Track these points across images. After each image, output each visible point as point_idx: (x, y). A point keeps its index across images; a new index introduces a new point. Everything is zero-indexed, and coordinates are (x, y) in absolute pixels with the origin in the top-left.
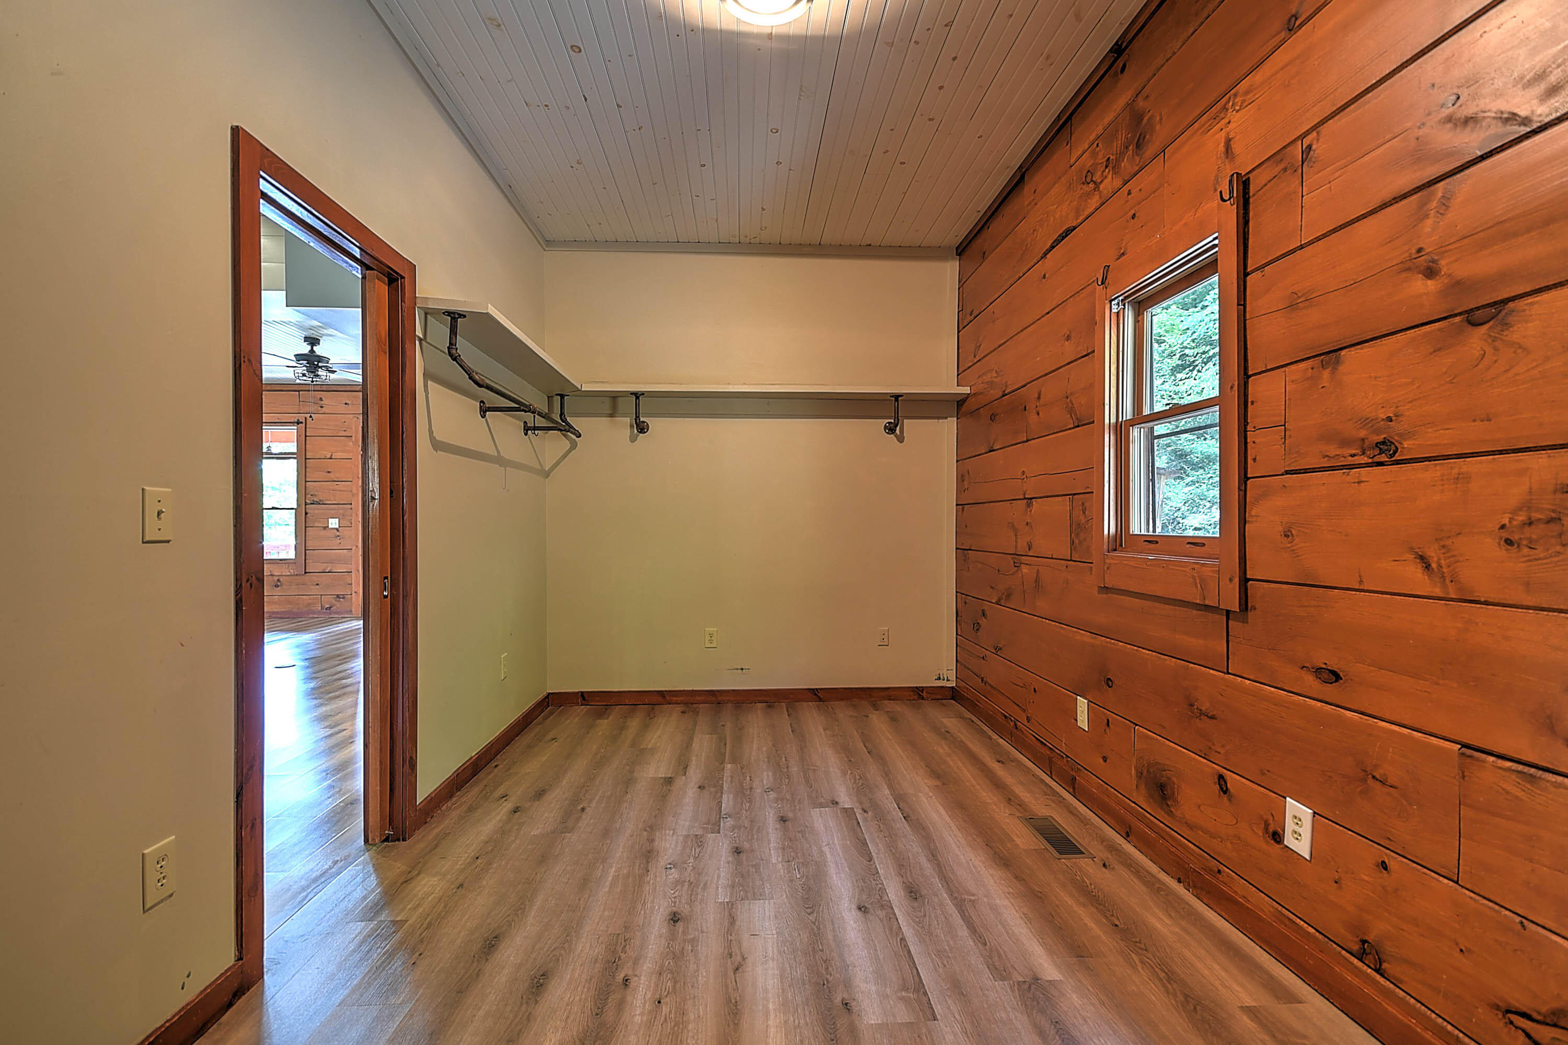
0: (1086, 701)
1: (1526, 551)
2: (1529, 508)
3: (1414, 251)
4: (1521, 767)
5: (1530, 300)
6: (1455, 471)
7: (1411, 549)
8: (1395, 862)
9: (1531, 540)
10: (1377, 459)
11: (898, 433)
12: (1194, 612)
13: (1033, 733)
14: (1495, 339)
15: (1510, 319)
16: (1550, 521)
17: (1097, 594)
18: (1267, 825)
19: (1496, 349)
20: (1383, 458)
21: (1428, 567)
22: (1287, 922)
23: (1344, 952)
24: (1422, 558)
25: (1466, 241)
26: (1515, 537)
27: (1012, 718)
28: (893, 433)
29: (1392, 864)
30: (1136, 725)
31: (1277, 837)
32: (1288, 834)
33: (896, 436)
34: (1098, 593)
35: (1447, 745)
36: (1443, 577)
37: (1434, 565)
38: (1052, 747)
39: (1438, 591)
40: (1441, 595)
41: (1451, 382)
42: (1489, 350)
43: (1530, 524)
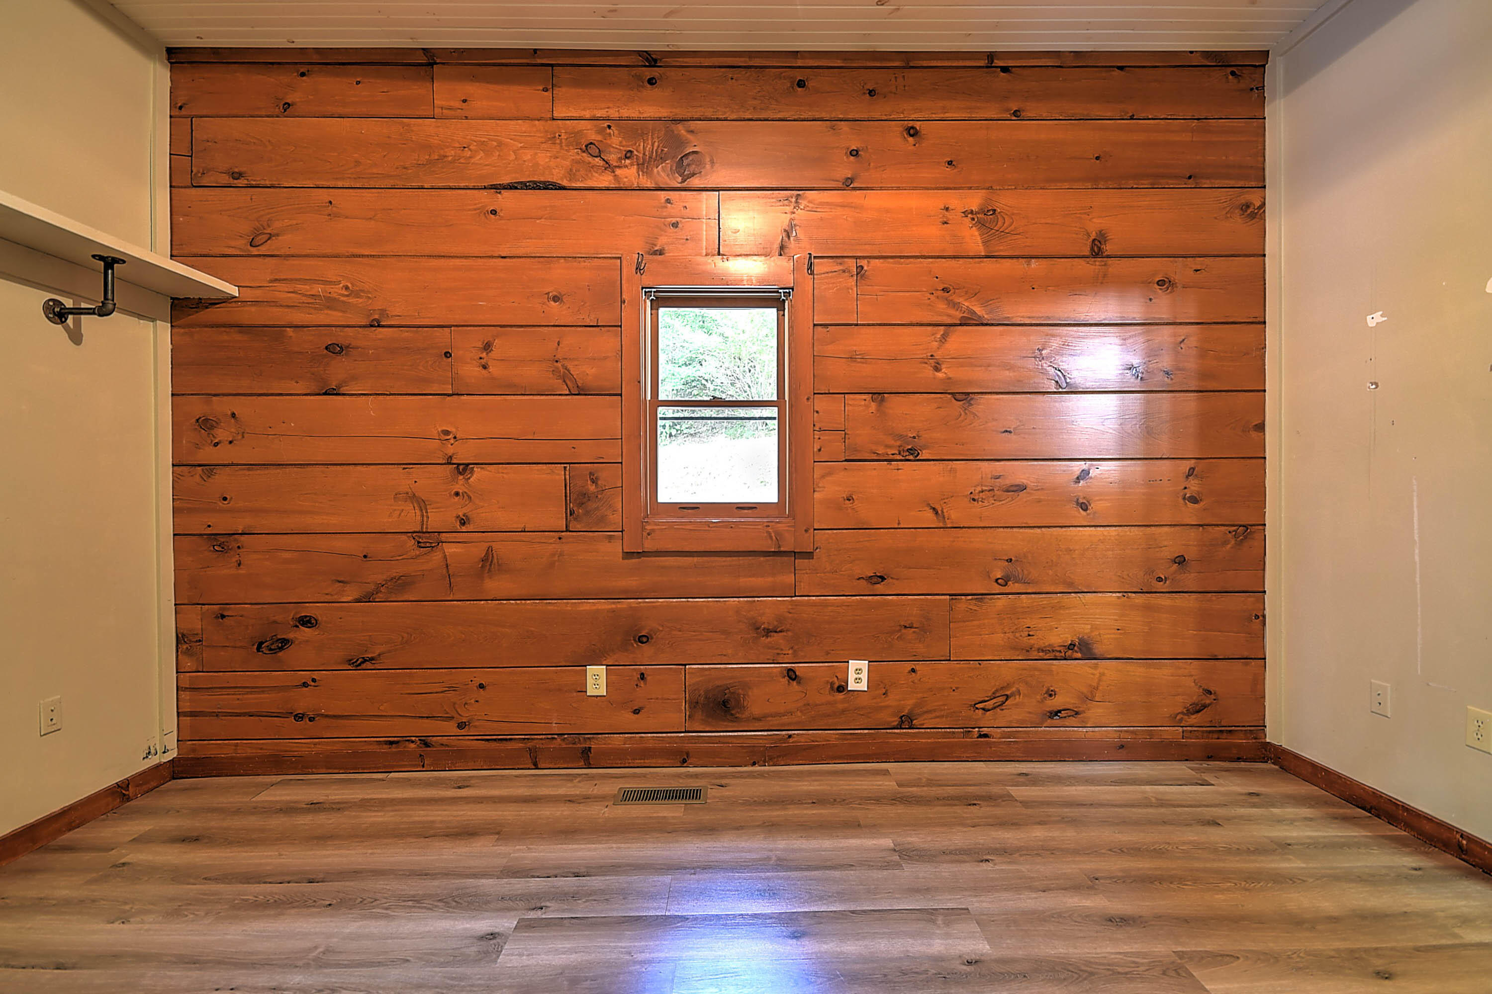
0: (605, 667)
1: (980, 503)
2: (982, 485)
3: (929, 354)
4: (976, 597)
5: (980, 396)
6: (949, 467)
7: (928, 505)
8: (918, 666)
9: (982, 499)
10: (907, 458)
11: (71, 326)
12: (762, 559)
13: (476, 737)
14: (966, 409)
15: (972, 402)
16: (990, 490)
17: (621, 559)
18: (832, 684)
19: (966, 414)
20: (911, 457)
21: (937, 513)
22: (849, 737)
23: (888, 731)
24: (934, 509)
25: (954, 360)
26: (976, 498)
27: (413, 738)
28: (62, 322)
29: (917, 668)
30: (685, 665)
31: (842, 688)
32: (851, 683)
33: (67, 329)
34: (623, 559)
35: (943, 597)
36: (944, 517)
37: (940, 512)
38: (523, 737)
39: (941, 525)
40: (942, 526)
41: (945, 424)
42: (963, 413)
43: (982, 492)
